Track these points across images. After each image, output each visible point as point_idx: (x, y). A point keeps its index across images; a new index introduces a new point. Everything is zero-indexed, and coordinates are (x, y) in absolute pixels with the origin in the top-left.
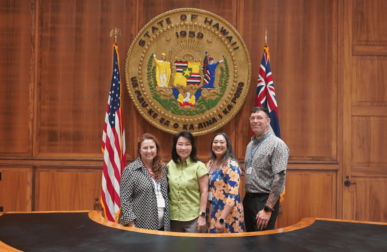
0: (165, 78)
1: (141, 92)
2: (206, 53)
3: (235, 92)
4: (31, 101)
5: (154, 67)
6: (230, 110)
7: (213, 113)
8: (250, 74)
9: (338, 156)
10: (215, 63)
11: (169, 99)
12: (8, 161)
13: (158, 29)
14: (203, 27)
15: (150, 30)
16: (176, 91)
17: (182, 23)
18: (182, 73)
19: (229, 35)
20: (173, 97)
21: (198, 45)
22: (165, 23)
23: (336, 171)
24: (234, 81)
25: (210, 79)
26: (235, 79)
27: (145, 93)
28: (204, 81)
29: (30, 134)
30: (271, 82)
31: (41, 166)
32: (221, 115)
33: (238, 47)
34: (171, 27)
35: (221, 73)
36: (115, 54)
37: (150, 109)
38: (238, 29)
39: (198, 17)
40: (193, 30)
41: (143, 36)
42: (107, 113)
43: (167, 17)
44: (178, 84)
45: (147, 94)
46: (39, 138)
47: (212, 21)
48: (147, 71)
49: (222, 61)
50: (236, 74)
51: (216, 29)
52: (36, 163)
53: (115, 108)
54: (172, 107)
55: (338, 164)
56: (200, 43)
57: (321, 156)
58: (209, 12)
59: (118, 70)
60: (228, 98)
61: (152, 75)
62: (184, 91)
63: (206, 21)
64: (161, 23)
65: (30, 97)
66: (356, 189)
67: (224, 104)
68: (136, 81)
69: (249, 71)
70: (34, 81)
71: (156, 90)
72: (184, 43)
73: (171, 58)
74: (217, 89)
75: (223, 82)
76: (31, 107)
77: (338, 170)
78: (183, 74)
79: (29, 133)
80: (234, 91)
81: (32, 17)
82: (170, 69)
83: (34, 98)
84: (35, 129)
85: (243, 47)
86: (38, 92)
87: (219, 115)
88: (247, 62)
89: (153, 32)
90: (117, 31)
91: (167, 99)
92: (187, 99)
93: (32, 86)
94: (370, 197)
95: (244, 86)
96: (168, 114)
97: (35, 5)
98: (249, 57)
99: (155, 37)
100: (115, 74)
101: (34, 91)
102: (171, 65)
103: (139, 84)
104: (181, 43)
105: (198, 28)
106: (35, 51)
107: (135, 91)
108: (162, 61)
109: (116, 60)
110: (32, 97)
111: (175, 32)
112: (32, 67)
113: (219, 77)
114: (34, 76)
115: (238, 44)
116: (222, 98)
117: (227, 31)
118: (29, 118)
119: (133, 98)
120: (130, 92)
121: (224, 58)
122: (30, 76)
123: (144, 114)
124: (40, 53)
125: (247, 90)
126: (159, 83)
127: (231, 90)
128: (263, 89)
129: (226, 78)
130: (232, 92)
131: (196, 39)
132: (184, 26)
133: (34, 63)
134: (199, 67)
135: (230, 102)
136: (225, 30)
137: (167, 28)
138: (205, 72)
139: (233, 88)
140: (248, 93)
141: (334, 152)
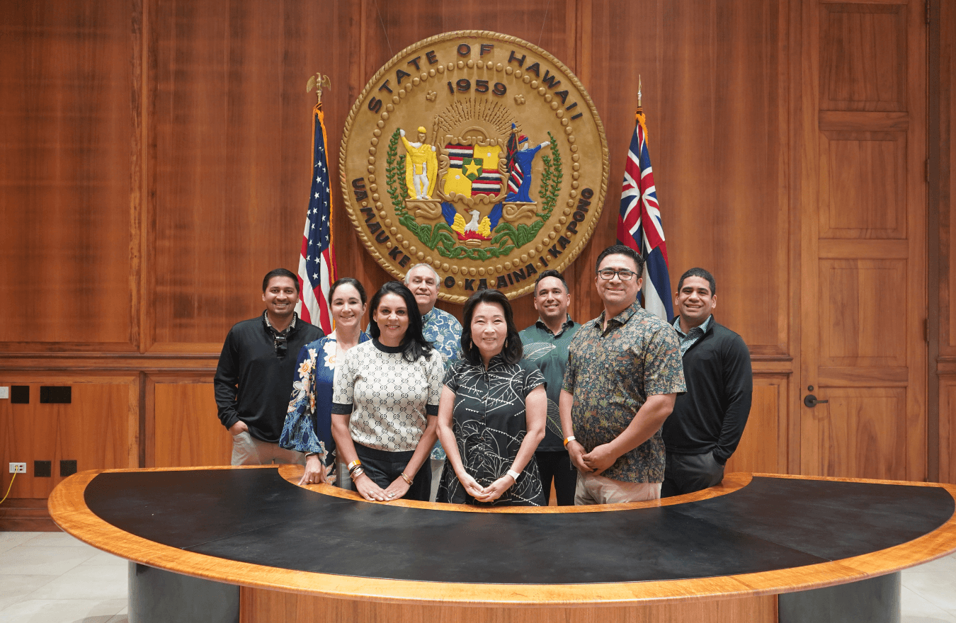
0: (425, 180)
1: (375, 211)
2: (513, 126)
3: (574, 210)
4: (133, 232)
5: (401, 158)
6: (564, 247)
7: (529, 254)
8: (607, 171)
9: (791, 343)
10: (532, 147)
11: (433, 227)
12: (88, 360)
13: (409, 75)
14: (506, 71)
15: (392, 77)
16: (448, 209)
17: (461, 62)
18: (461, 170)
19: (562, 88)
20: (443, 221)
21: (496, 109)
22: (423, 62)
23: (787, 375)
24: (572, 185)
25: (521, 182)
26: (575, 182)
27: (383, 213)
28: (509, 185)
29: (133, 303)
30: (652, 189)
31: (159, 371)
32: (545, 258)
33: (580, 115)
34: (438, 70)
35: (545, 169)
36: (319, 130)
37: (394, 247)
38: (579, 74)
39: (495, 49)
40: (485, 79)
41: (376, 90)
42: (302, 257)
43: (429, 50)
44: (453, 193)
45: (387, 214)
46: (152, 310)
47: (524, 57)
48: (385, 165)
49: (547, 143)
50: (577, 171)
51: (533, 75)
52: (146, 365)
53: (319, 244)
54: (441, 243)
55: (790, 360)
56: (499, 104)
57: (755, 344)
58: (518, 39)
59: (324, 165)
60: (560, 222)
61: (398, 174)
62: (466, 207)
63: (512, 58)
64: (415, 63)
65: (133, 221)
66: (829, 413)
67: (551, 236)
68: (364, 186)
69: (604, 164)
70: (140, 188)
71: (406, 207)
72: (464, 105)
73: (438, 138)
74: (537, 203)
75: (550, 188)
76: (134, 244)
77: (792, 373)
78: (464, 173)
79: (131, 300)
80: (572, 206)
81: (133, 49)
82: (436, 162)
83: (140, 223)
84: (143, 291)
85: (592, 114)
86: (148, 212)
87: (542, 259)
88: (599, 147)
89: (399, 82)
90: (322, 79)
91: (429, 226)
92: (473, 226)
93: (136, 198)
94: (858, 429)
95: (593, 196)
96: (431, 256)
97: (141, 22)
98: (603, 135)
99: (402, 92)
100: (318, 172)
101: (140, 209)
102: (439, 153)
103: (369, 193)
104: (459, 105)
105: (495, 72)
106: (141, 122)
107: (362, 208)
108: (418, 144)
109: (319, 141)
110: (137, 221)
111: (445, 82)
112: (135, 158)
113: (541, 177)
114: (141, 176)
115: (581, 108)
116: (548, 222)
117: (556, 81)
118: (131, 267)
119: (356, 223)
120: (350, 211)
121: (552, 138)
122: (131, 178)
123: (381, 257)
124: (153, 128)
125: (601, 205)
126: (412, 191)
127: (565, 205)
128: (634, 204)
129: (555, 179)
130: (567, 210)
131: (490, 95)
132: (465, 70)
133: (141, 150)
134: (499, 156)
135: (563, 232)
136: (553, 78)
137: (429, 73)
138: (510, 167)
139: (571, 200)
140: (602, 212)
141: (783, 336)
